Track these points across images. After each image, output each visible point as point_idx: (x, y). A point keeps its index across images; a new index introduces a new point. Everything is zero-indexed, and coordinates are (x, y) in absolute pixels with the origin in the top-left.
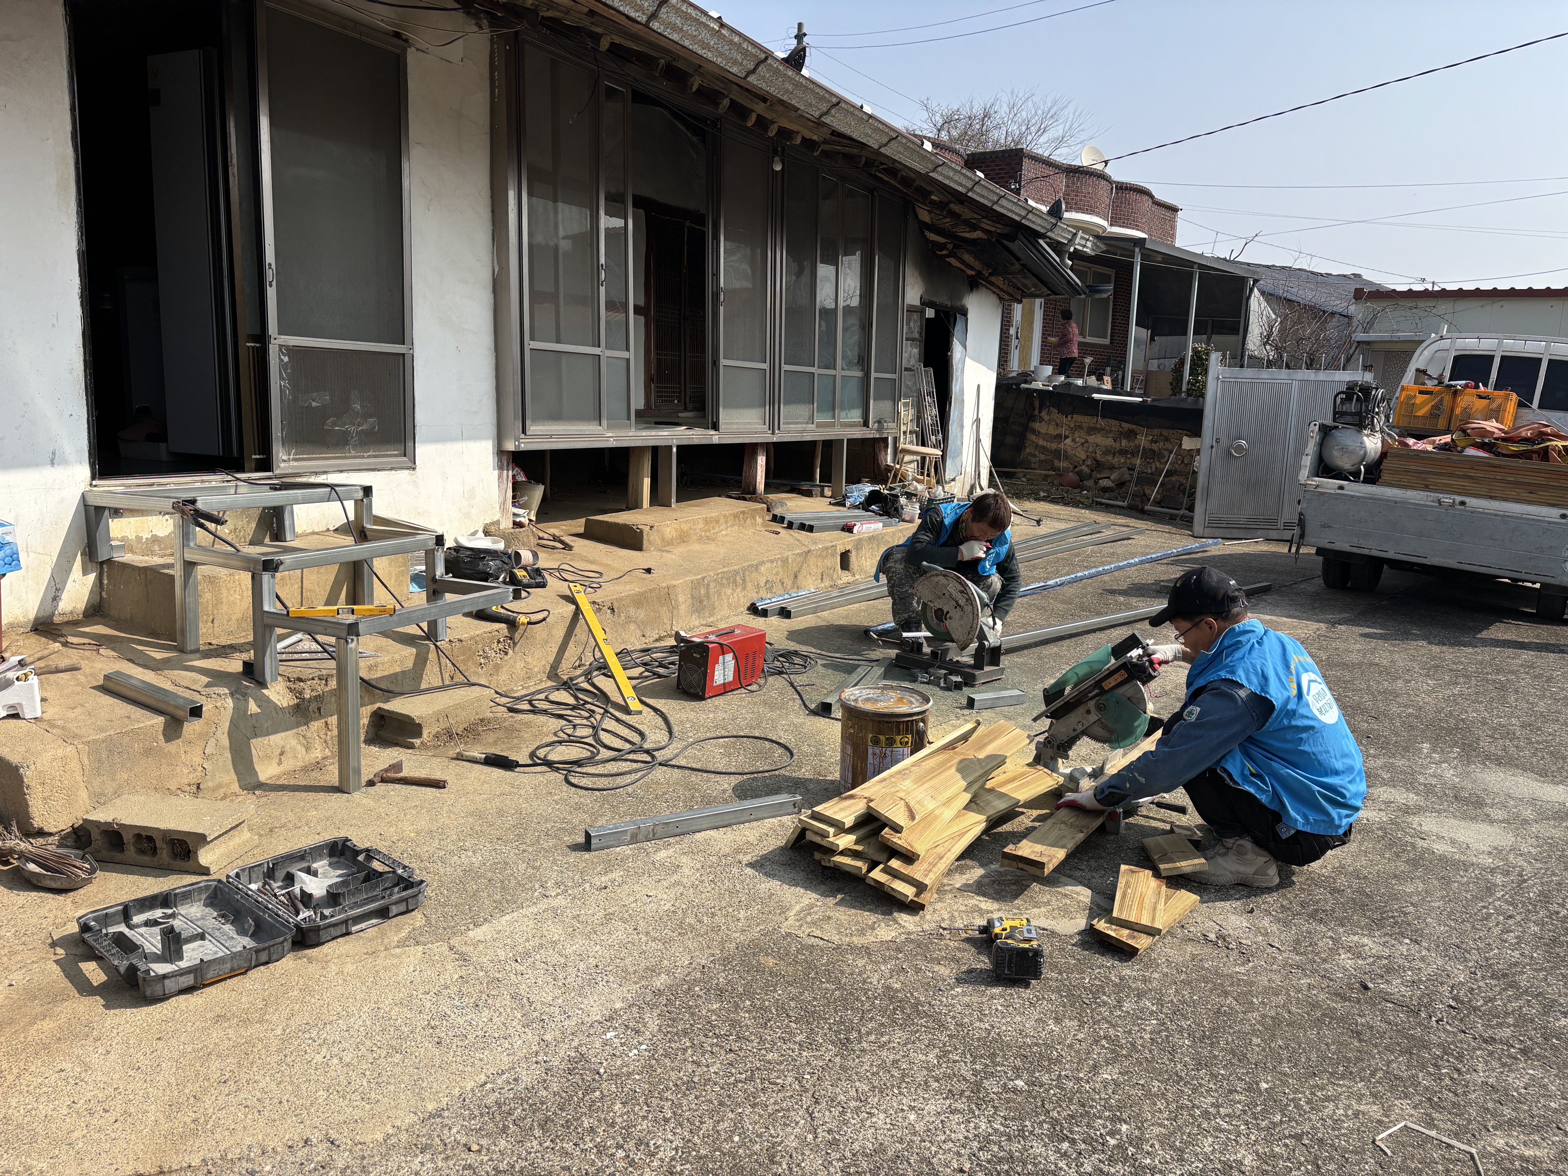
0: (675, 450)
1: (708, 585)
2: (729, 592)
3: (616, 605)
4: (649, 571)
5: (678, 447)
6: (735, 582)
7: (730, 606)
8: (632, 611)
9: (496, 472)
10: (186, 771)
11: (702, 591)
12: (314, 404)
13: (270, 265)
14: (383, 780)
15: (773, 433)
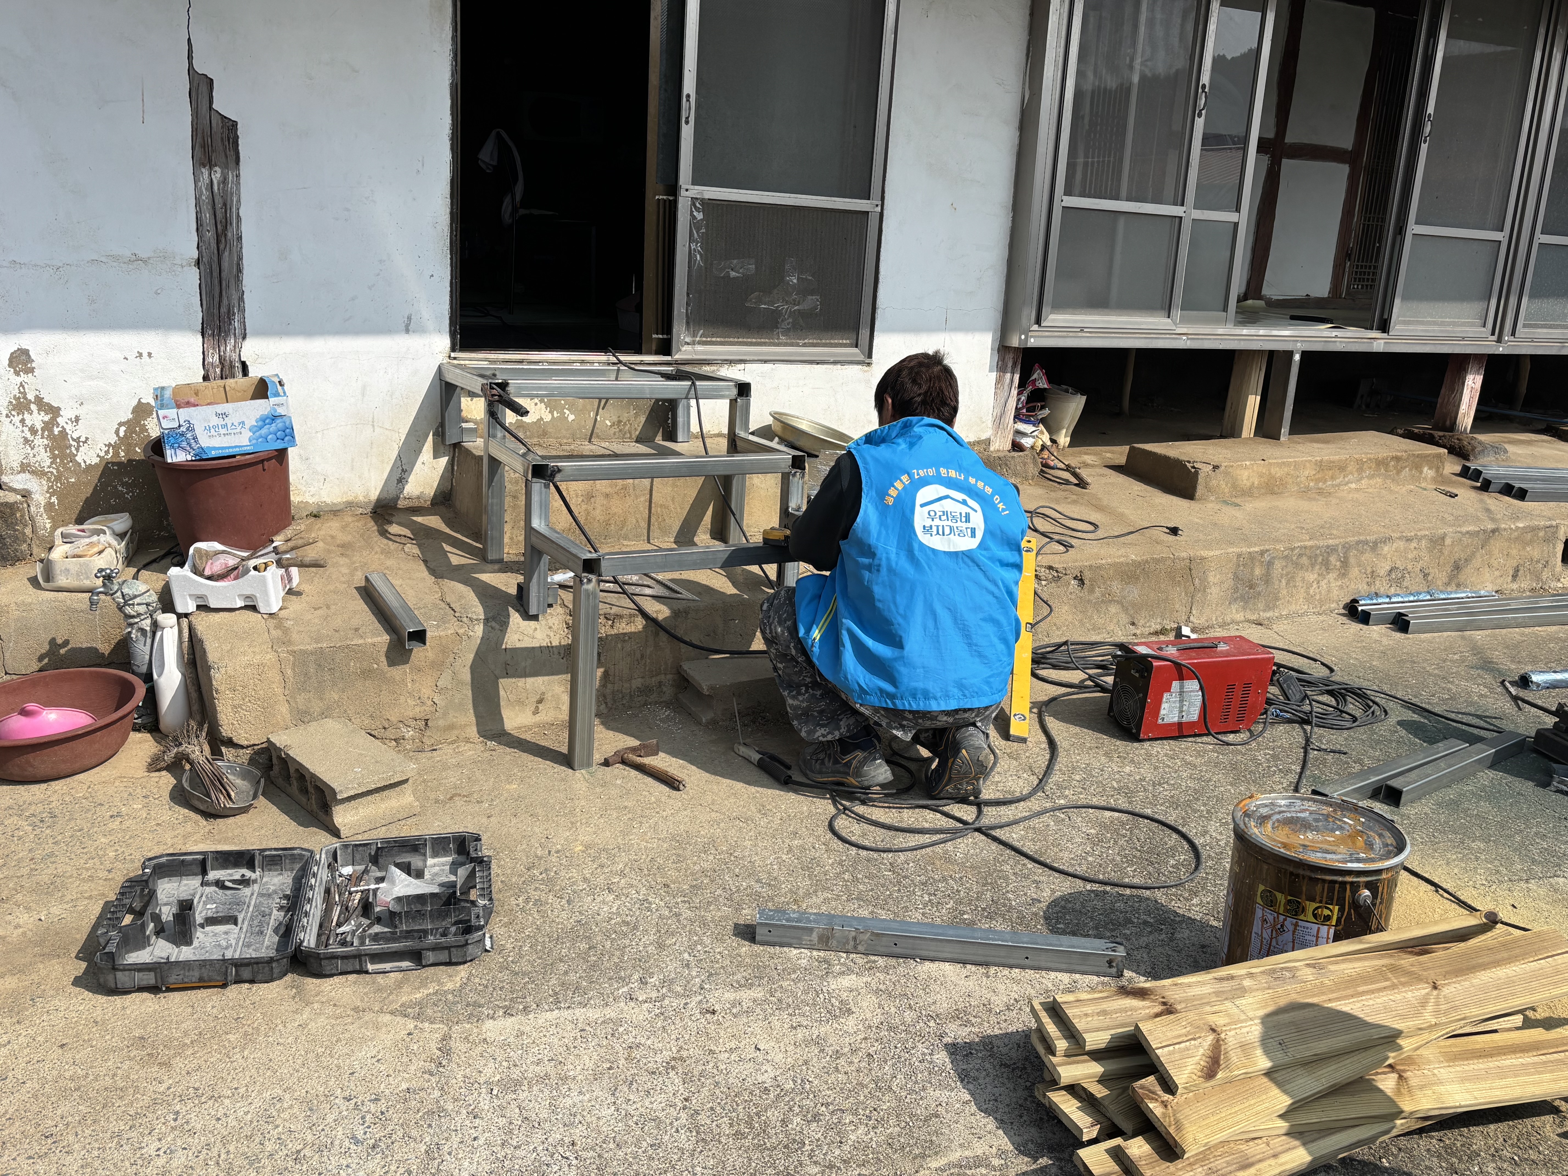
0: (1297, 357)
1: (1270, 564)
2: (1312, 577)
3: (1087, 575)
4: (1174, 531)
5: (1305, 354)
6: (1326, 564)
7: (1309, 599)
8: (1116, 586)
9: (994, 375)
10: (411, 702)
11: (1258, 572)
12: (733, 274)
13: (688, 96)
14: (624, 762)
15: (1499, 340)
